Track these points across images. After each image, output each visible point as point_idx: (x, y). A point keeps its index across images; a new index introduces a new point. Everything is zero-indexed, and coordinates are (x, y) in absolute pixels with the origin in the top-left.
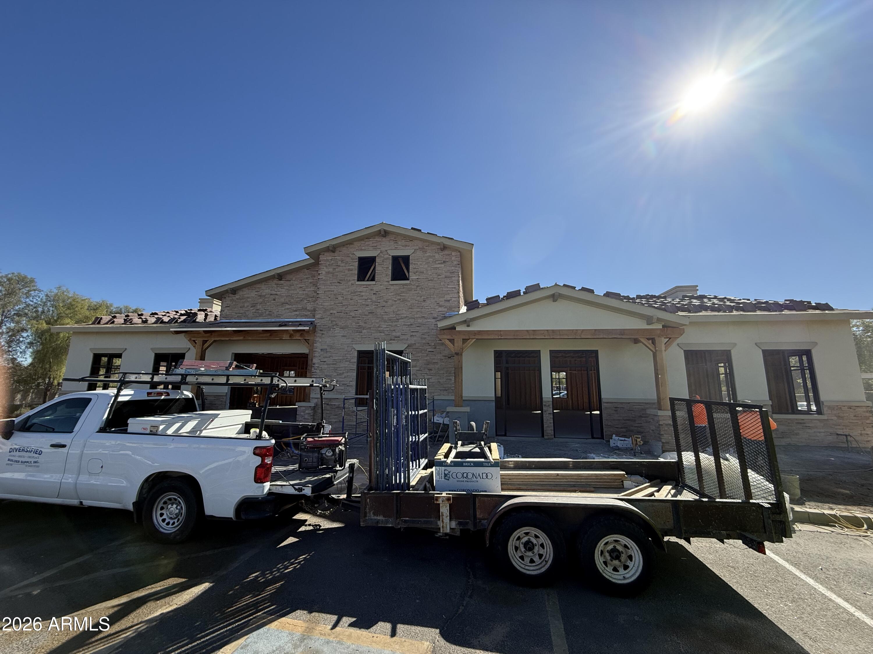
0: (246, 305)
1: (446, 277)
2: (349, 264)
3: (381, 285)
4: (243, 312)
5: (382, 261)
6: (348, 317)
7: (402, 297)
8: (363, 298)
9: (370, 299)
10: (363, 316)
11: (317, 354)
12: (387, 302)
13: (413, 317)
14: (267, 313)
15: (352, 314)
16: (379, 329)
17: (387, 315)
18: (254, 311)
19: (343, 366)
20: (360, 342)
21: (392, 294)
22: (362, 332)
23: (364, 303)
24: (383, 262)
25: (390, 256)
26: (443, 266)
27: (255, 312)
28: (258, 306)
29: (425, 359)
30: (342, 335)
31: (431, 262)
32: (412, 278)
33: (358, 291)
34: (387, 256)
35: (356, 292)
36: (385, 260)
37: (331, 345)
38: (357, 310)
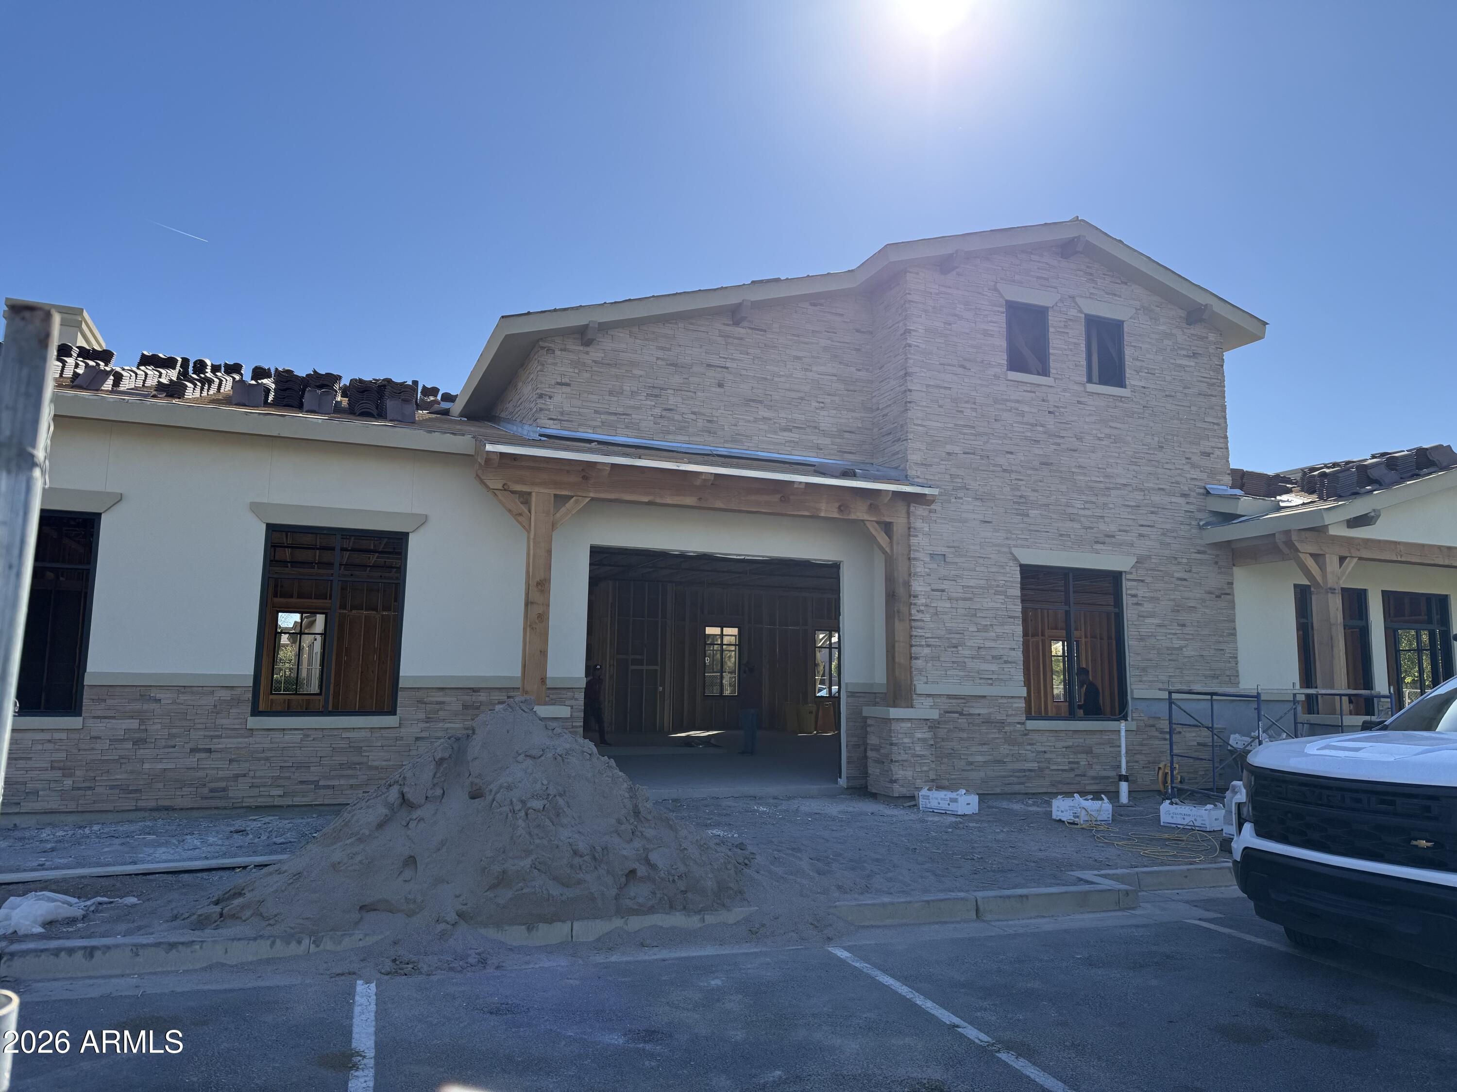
0: (626, 388)
1: (1200, 394)
2: (986, 316)
3: (1064, 390)
4: (620, 410)
5: (1062, 324)
6: (992, 468)
7: (1115, 432)
8: (1025, 420)
9: (1042, 426)
10: (1029, 472)
11: (919, 568)
12: (1080, 439)
13: (1141, 486)
14: (700, 423)
15: (1001, 460)
16: (1070, 510)
17: (1085, 474)
18: (657, 411)
19: (991, 605)
20: (1025, 543)
21: (1093, 419)
22: (1028, 515)
23: (1029, 434)
24: (1066, 327)
25: (1080, 315)
26: (1193, 364)
27: (661, 417)
28: (671, 398)
29: (1172, 597)
30: (981, 517)
31: (1168, 350)
32: (1133, 382)
33: (1012, 398)
34: (1073, 312)
35: (1007, 400)
36: (1070, 323)
37: (955, 544)
38: (1011, 453)
